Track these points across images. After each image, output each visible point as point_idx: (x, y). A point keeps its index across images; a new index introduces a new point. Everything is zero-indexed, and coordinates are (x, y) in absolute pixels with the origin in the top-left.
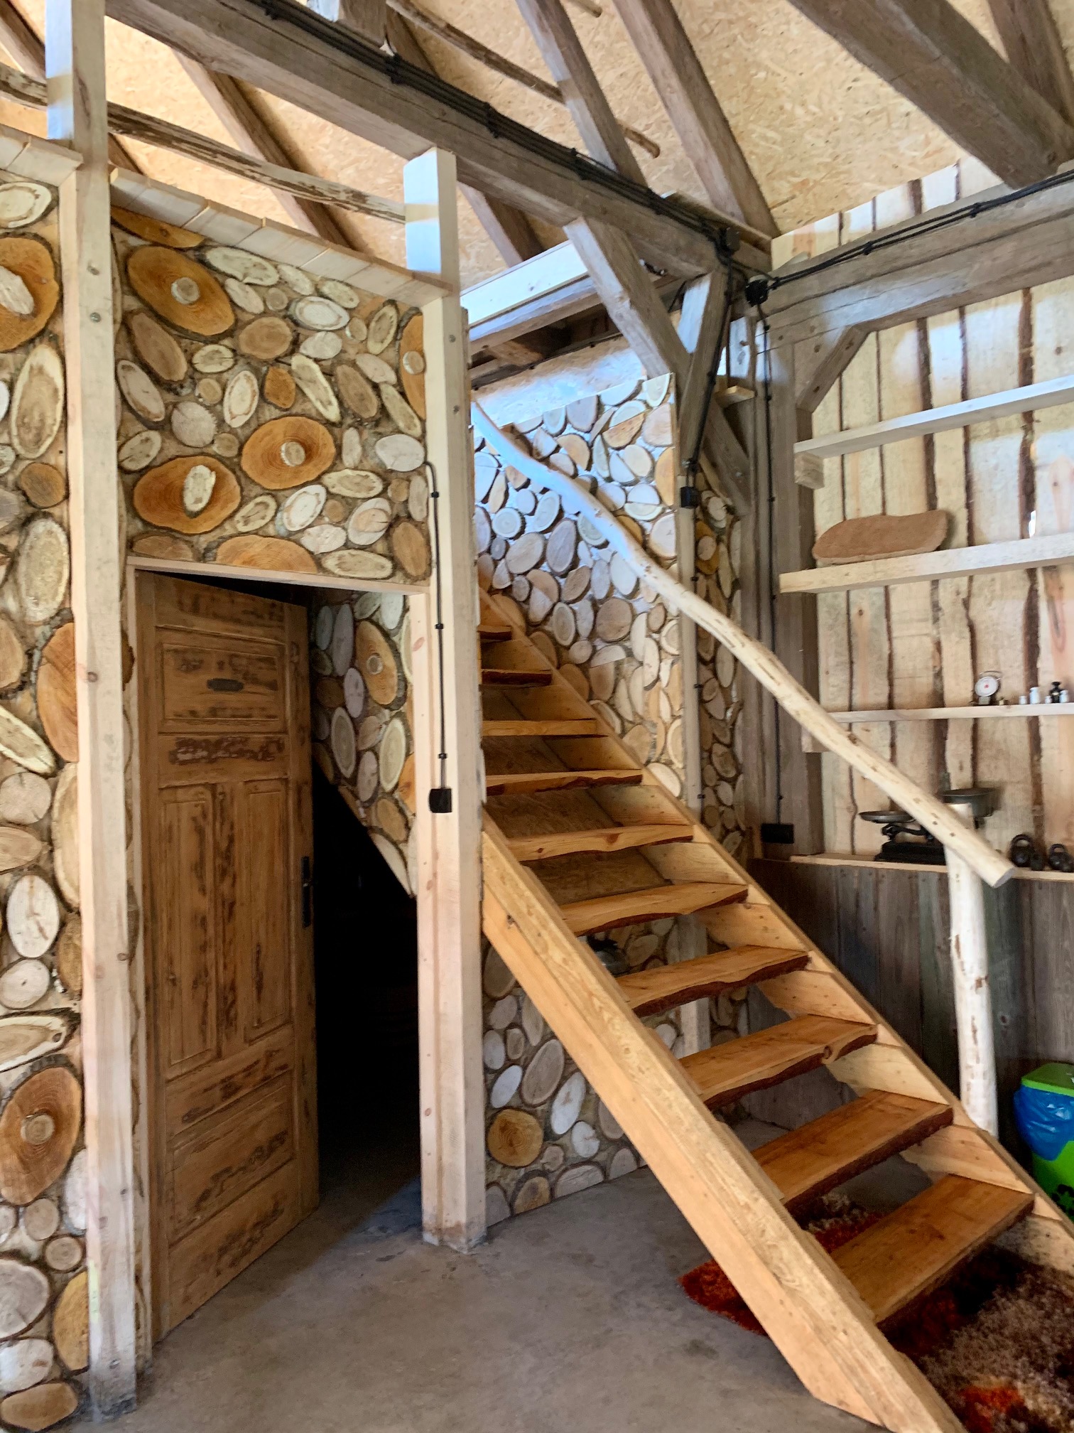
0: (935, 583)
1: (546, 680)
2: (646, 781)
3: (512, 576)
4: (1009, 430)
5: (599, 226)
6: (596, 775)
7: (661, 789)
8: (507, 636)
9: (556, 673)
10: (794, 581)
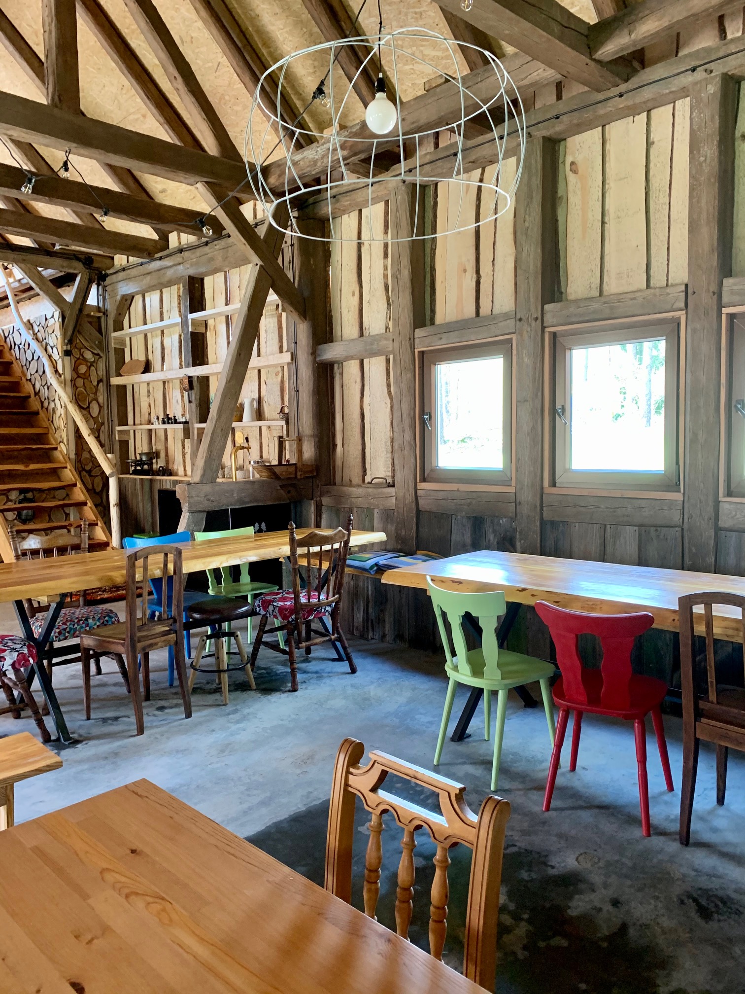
0: (148, 384)
1: (37, 413)
2: (59, 449)
3: (31, 375)
4: (157, 336)
5: (23, 265)
6: (47, 447)
7: (61, 452)
8: (29, 397)
9: (41, 411)
10: (115, 381)
